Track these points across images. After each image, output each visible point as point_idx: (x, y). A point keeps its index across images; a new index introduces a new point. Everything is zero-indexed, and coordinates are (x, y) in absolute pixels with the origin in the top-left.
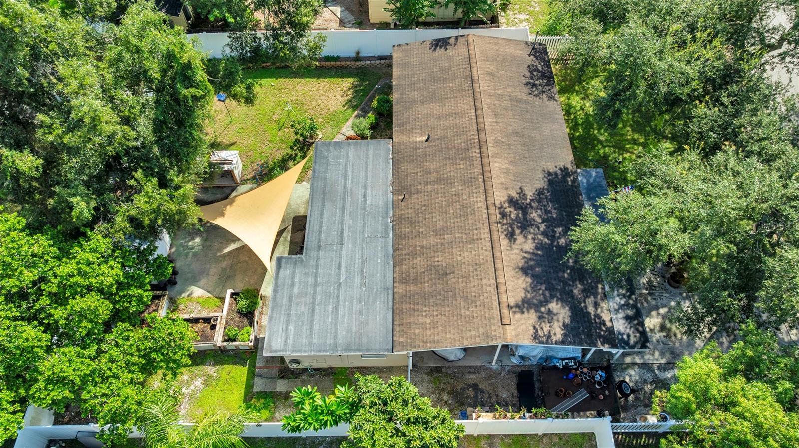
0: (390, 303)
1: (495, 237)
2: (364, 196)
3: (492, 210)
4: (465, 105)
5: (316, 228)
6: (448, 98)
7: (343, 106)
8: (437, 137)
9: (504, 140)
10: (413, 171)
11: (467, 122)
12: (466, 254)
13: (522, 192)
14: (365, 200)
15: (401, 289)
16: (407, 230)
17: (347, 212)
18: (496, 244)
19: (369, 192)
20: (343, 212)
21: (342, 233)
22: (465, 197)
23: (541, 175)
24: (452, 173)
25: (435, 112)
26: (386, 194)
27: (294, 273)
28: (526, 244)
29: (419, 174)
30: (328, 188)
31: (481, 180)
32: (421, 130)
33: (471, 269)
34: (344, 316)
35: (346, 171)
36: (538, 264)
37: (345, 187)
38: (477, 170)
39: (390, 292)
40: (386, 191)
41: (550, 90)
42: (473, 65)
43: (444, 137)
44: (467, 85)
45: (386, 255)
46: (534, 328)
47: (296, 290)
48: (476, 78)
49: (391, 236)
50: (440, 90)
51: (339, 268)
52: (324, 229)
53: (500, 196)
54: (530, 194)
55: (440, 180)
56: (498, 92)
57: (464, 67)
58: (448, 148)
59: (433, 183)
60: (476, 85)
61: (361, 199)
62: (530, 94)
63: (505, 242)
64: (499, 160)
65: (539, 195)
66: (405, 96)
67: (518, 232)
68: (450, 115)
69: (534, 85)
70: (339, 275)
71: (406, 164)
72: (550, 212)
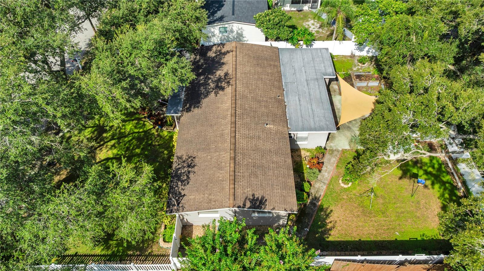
0: (281, 61)
1: (234, 72)
2: (300, 100)
3: (234, 83)
4: (242, 143)
5: (321, 87)
6: (253, 150)
7: (331, 211)
8: (261, 125)
9: (221, 120)
10: (274, 109)
11: (241, 130)
12: (248, 69)
13: (216, 93)
14: (299, 98)
15: (276, 63)
16: (275, 83)
17: (307, 93)
18: (234, 70)
19: (298, 102)
20: (309, 93)
21: (308, 84)
22: (247, 91)
23: (203, 105)
24: (252, 103)
25: (262, 141)
26: (288, 101)
27: (326, 70)
28: (220, 73)
29: (271, 106)
30: (321, 104)
31: (237, 97)
32: (270, 132)
33: (246, 64)
34: (300, 57)
35: (313, 113)
36: (216, 67)
37: (311, 105)
38: (239, 102)
39: (281, 64)
40: (288, 103)
41: (179, 165)
42: (232, 173)
43: (257, 124)
44: (239, 158)
45: (285, 76)
46: (223, 47)
47: (323, 65)
48: (232, 161)
49: (283, 83)
50: (258, 158)
51: (305, 72)
52: (317, 86)
53: (229, 90)
54: (212, 95)
55: (259, 102)
56: (218, 154)
57: (239, 174)
58: (255, 118)
59: (263, 101)
60: (233, 155)
61: (301, 99)
62: (194, 158)
63: (230, 72)
64: (225, 108)
65: (207, 95)
66: (283, 159)
67: (223, 77)
68: (252, 138)
69: (189, 166)
70: (305, 69)
71: (278, 114)
72: (204, 88)
